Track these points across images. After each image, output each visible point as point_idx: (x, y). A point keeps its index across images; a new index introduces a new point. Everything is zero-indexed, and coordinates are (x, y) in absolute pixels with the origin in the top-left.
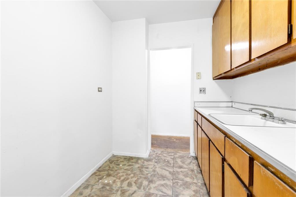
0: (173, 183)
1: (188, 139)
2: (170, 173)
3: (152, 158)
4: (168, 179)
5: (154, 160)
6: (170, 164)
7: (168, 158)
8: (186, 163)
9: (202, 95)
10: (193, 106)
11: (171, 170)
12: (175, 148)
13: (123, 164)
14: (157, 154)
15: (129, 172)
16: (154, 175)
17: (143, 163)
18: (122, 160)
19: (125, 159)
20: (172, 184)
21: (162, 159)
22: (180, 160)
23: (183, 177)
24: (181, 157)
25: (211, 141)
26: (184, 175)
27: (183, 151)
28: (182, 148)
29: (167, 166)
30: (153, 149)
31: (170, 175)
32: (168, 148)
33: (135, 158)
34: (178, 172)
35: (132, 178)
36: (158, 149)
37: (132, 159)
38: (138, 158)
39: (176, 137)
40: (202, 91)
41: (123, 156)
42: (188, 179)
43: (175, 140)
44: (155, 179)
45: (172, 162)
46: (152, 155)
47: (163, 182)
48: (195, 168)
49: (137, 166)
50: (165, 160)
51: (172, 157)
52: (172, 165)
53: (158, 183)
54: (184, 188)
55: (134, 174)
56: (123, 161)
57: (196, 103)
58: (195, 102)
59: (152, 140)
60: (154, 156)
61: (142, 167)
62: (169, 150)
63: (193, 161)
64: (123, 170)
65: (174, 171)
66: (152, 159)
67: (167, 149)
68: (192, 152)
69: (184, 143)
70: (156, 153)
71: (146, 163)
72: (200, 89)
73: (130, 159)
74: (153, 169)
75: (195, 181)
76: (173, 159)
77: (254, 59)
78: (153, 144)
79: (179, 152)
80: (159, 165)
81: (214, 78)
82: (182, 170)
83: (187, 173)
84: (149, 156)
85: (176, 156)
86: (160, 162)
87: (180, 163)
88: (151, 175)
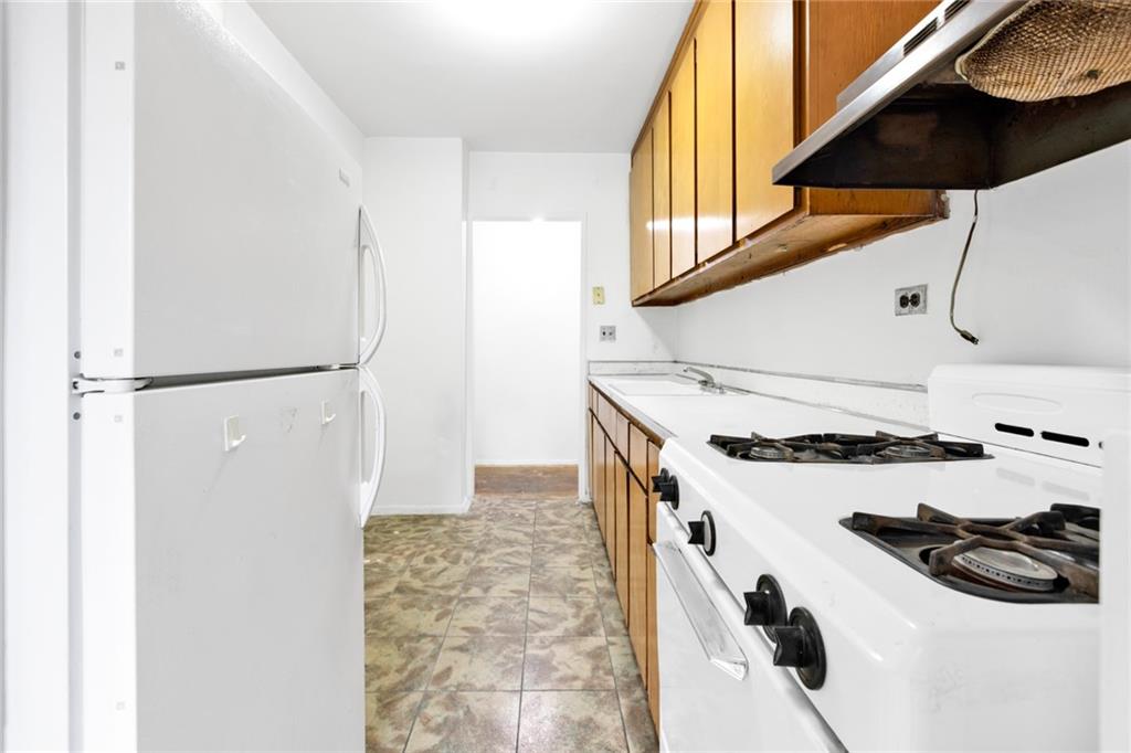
0: (534, 549)
1: (575, 470)
2: (526, 534)
3: (478, 513)
4: (522, 545)
5: (483, 518)
6: (527, 520)
7: (523, 511)
8: (567, 515)
9: (607, 344)
10: (585, 374)
11: (530, 530)
12: (539, 491)
13: (402, 529)
14: (490, 505)
15: (423, 542)
16: (489, 542)
17: (456, 523)
18: (397, 522)
19: (403, 520)
20: (530, 551)
21: (506, 514)
22: (552, 511)
23: (557, 539)
24: (554, 507)
25: (633, 473)
26: (559, 536)
27: (560, 495)
28: (558, 490)
29: (519, 524)
30: (478, 496)
31: (527, 538)
32: (520, 491)
33: (432, 516)
34: (545, 533)
35: (432, 550)
36: (493, 496)
37: (425, 519)
38: (439, 516)
39: (545, 467)
40: (607, 334)
41: (397, 516)
42: (568, 541)
43: (540, 475)
44: (489, 546)
45: (531, 517)
46: (478, 509)
47: (509, 550)
48: (587, 521)
49: (440, 530)
50: (513, 515)
51: (533, 508)
52: (531, 521)
53: (498, 551)
54: (557, 554)
55: (437, 544)
56: (398, 526)
57: (591, 365)
58: (589, 362)
59: (476, 479)
60: (484, 509)
61: (456, 530)
62: (524, 496)
63: (584, 512)
64: (404, 540)
65: (535, 531)
66: (480, 516)
67: (519, 495)
68: (583, 495)
69: (562, 479)
70: (488, 503)
71: (463, 523)
72: (603, 328)
73: (417, 519)
74: (485, 531)
75: (584, 541)
76: (535, 511)
77: (703, 264)
78: (478, 488)
79: (553, 497)
80: (499, 524)
81: (636, 303)
82: (554, 527)
83: (568, 533)
84: (471, 509)
85: (541, 505)
86: (500, 519)
87: (553, 518)
88: (481, 543)
